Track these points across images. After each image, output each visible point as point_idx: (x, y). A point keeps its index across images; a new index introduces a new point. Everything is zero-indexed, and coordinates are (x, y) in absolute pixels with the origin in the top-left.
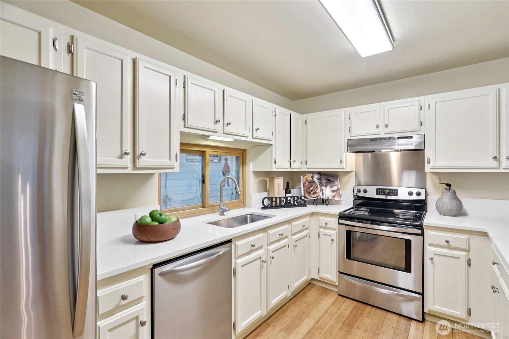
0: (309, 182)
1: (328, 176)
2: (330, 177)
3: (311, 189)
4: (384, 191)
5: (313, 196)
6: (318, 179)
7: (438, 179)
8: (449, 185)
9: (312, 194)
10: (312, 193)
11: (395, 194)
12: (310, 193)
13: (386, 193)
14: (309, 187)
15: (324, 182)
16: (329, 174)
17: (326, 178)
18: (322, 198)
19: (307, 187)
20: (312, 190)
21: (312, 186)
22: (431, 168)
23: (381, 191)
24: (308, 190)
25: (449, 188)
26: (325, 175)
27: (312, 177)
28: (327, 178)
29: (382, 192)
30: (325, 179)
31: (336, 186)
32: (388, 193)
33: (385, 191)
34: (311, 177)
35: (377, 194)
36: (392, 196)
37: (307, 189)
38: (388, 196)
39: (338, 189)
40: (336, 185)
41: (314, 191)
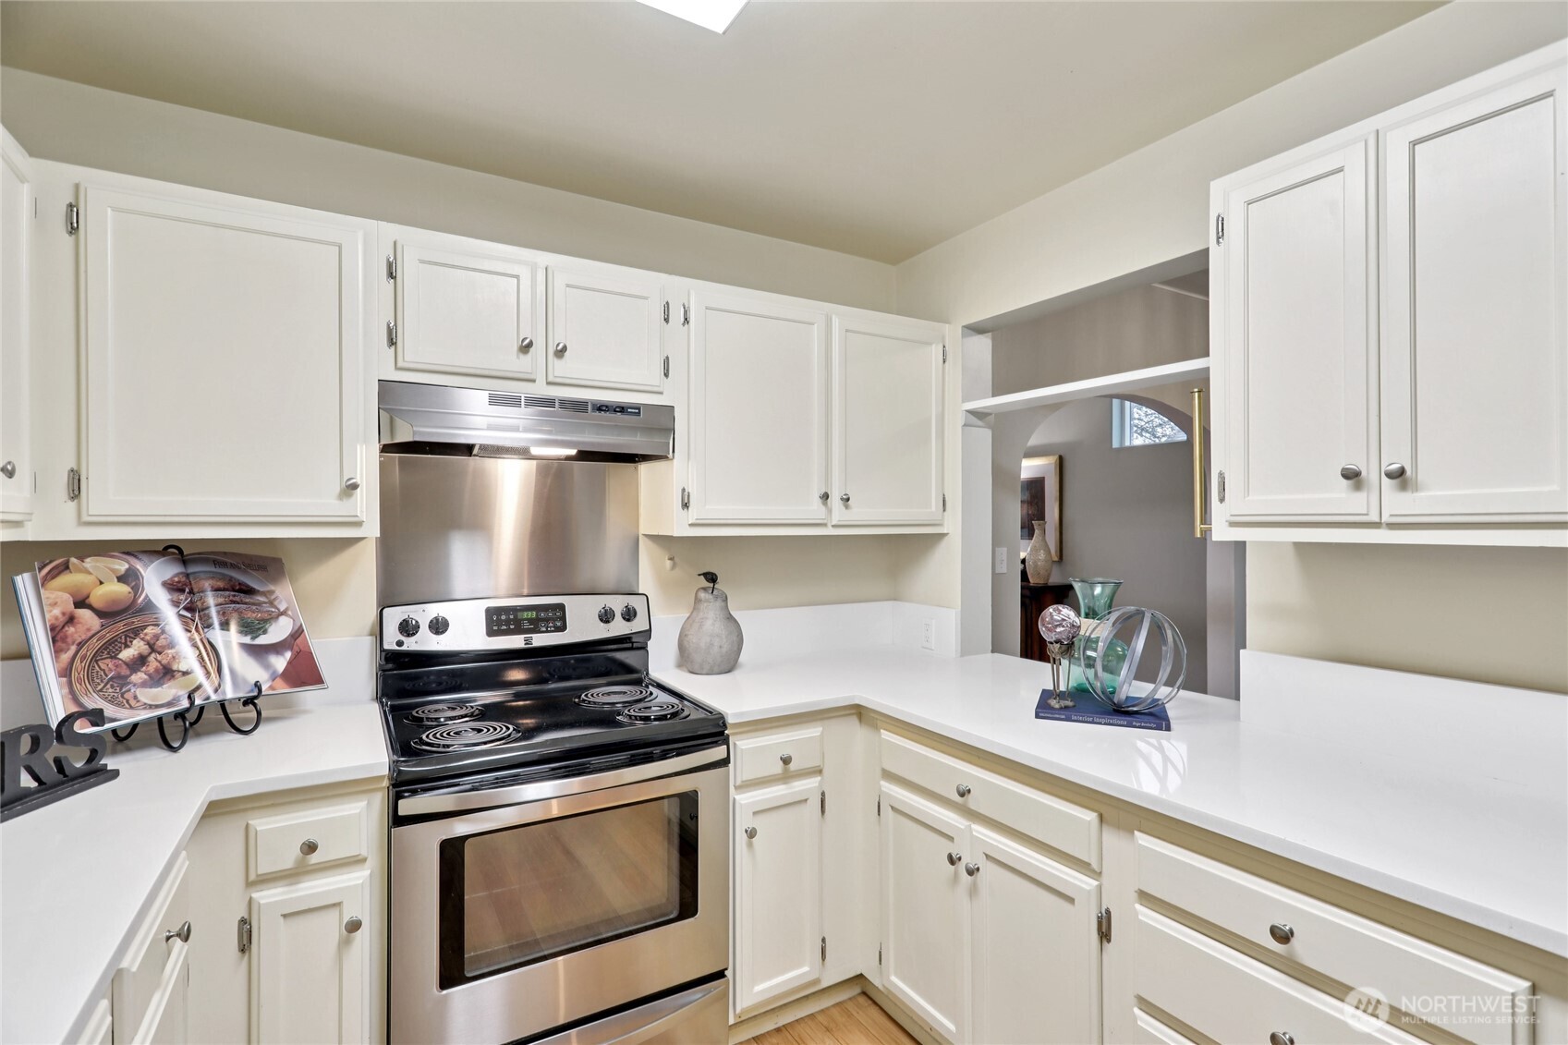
0: (100, 614)
1: (233, 566)
2: (245, 572)
3: (127, 654)
4: (516, 617)
5: (146, 695)
6: (173, 587)
7: (670, 559)
8: (711, 578)
9: (144, 685)
10: (139, 677)
11: (559, 624)
12: (121, 681)
13: (526, 625)
14: (112, 642)
15: (211, 600)
16: (240, 555)
17: (223, 577)
18: (214, 697)
19: (95, 644)
20: (141, 660)
21: (136, 632)
22: (691, 525)
23: (503, 617)
24: (107, 664)
25: (712, 585)
26: (216, 563)
27: (128, 578)
28: (232, 577)
29: (508, 622)
30: (221, 584)
31: (283, 619)
32: (531, 621)
33: (520, 615)
34: (121, 579)
35: (491, 633)
36: (547, 631)
37: (95, 659)
38: (534, 636)
39: (298, 633)
40: (284, 613)
41: (153, 663)
